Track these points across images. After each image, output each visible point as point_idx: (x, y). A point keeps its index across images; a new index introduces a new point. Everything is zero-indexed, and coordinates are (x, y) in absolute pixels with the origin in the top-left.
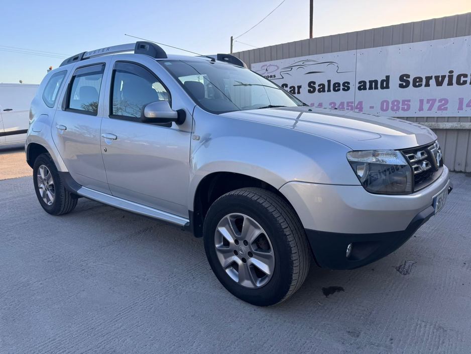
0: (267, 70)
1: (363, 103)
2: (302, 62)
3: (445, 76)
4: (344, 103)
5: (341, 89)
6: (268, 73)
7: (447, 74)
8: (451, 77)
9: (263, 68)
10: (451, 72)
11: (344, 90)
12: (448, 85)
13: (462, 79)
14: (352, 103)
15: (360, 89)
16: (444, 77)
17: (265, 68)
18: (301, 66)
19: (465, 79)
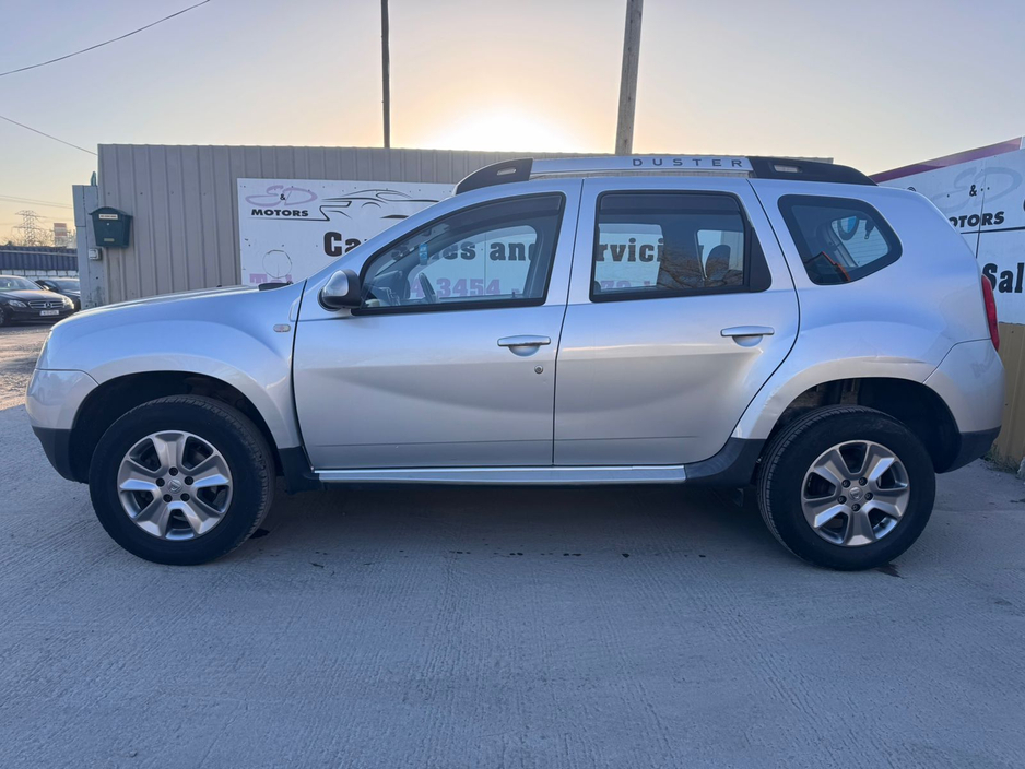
0: (282, 197)
1: (500, 283)
2: (375, 193)
3: (624, 246)
4: (465, 280)
5: (459, 255)
6: (286, 204)
7: (628, 244)
8: (632, 249)
9: (273, 191)
10: (632, 240)
11: (464, 256)
12: (629, 260)
13: (648, 253)
14: (480, 281)
15: (493, 256)
16: (623, 248)
17: (280, 192)
18: (373, 201)
19: (651, 253)
